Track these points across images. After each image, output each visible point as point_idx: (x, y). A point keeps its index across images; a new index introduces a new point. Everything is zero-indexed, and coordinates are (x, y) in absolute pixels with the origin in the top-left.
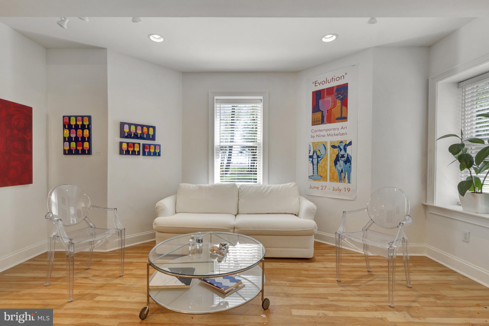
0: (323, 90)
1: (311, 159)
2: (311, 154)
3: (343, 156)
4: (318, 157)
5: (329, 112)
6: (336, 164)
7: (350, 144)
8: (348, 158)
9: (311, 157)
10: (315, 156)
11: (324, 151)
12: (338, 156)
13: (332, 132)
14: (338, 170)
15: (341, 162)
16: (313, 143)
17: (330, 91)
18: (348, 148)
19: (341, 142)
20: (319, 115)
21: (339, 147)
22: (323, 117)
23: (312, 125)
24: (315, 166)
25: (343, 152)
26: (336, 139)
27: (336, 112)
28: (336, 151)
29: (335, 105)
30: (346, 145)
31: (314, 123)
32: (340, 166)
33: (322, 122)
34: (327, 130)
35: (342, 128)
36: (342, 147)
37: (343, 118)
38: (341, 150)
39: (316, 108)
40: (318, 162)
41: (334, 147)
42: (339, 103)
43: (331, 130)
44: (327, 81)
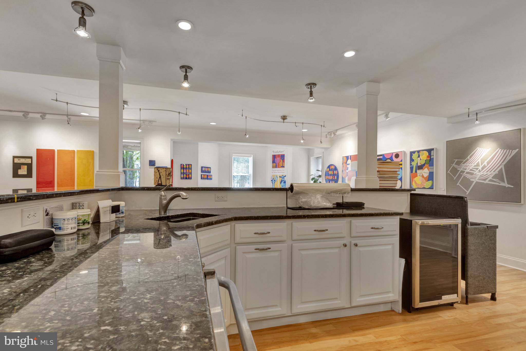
0: (276, 155)
1: (272, 181)
2: (272, 179)
3: (283, 181)
4: (275, 181)
5: (278, 163)
6: (281, 183)
7: (285, 176)
8: (285, 181)
9: (272, 180)
10: (273, 180)
11: (277, 178)
12: (281, 180)
13: (279, 171)
14: (282, 186)
15: (283, 183)
16: (273, 175)
17: (279, 155)
18: (285, 178)
19: (283, 175)
20: (275, 164)
21: (282, 177)
22: (276, 165)
23: (272, 168)
24: (273, 184)
25: (283, 179)
26: (281, 174)
27: (281, 164)
28: (281, 178)
29: (280, 162)
30: (284, 177)
31: (273, 167)
33: (276, 167)
34: (278, 171)
35: (283, 170)
36: (283, 177)
37: (283, 167)
38: (282, 178)
39: (274, 162)
40: (274, 183)
41: (280, 177)
42: (282, 161)
43: (279, 170)
44: (277, 152)
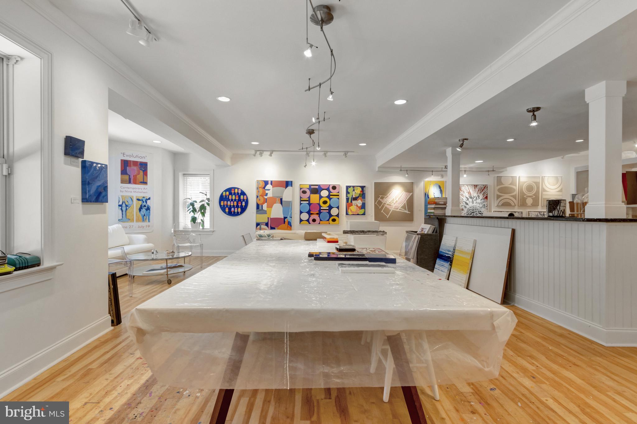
0: (130, 161)
1: (121, 207)
2: (121, 203)
3: (145, 206)
4: (127, 206)
5: (135, 177)
6: (140, 210)
7: (149, 199)
8: (148, 207)
9: (119, 206)
10: (124, 205)
11: (132, 202)
12: (141, 206)
13: (137, 190)
14: (142, 215)
15: (144, 210)
16: (122, 196)
17: (135, 163)
18: (148, 201)
19: (144, 197)
20: (127, 177)
21: (142, 200)
22: (130, 179)
23: (121, 183)
24: (124, 212)
25: (145, 204)
26: (140, 196)
27: (140, 177)
28: (140, 202)
29: (139, 174)
30: (147, 200)
31: (123, 182)
32: (143, 212)
33: (130, 182)
34: (133, 189)
35: (144, 189)
36: (144, 201)
37: (145, 183)
38: (143, 202)
39: (124, 172)
40: (126, 210)
41: (138, 200)
42: (141, 173)
43: (136, 189)
44: (132, 156)
